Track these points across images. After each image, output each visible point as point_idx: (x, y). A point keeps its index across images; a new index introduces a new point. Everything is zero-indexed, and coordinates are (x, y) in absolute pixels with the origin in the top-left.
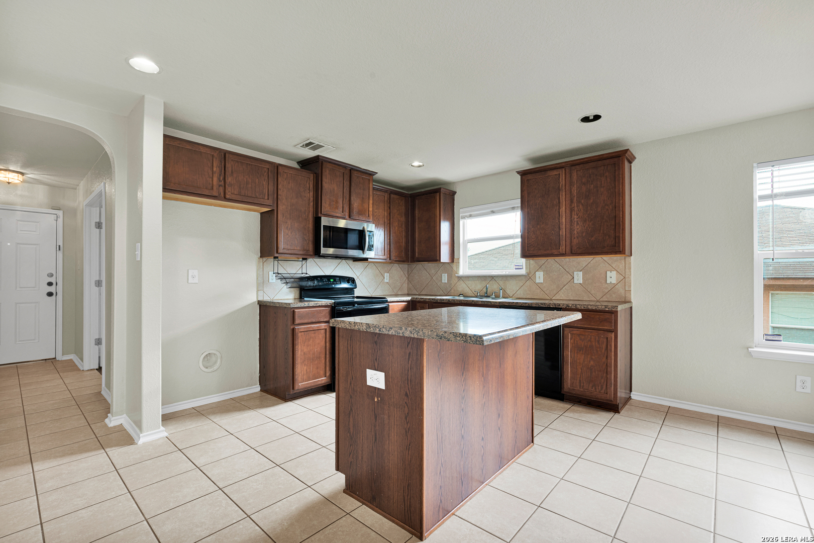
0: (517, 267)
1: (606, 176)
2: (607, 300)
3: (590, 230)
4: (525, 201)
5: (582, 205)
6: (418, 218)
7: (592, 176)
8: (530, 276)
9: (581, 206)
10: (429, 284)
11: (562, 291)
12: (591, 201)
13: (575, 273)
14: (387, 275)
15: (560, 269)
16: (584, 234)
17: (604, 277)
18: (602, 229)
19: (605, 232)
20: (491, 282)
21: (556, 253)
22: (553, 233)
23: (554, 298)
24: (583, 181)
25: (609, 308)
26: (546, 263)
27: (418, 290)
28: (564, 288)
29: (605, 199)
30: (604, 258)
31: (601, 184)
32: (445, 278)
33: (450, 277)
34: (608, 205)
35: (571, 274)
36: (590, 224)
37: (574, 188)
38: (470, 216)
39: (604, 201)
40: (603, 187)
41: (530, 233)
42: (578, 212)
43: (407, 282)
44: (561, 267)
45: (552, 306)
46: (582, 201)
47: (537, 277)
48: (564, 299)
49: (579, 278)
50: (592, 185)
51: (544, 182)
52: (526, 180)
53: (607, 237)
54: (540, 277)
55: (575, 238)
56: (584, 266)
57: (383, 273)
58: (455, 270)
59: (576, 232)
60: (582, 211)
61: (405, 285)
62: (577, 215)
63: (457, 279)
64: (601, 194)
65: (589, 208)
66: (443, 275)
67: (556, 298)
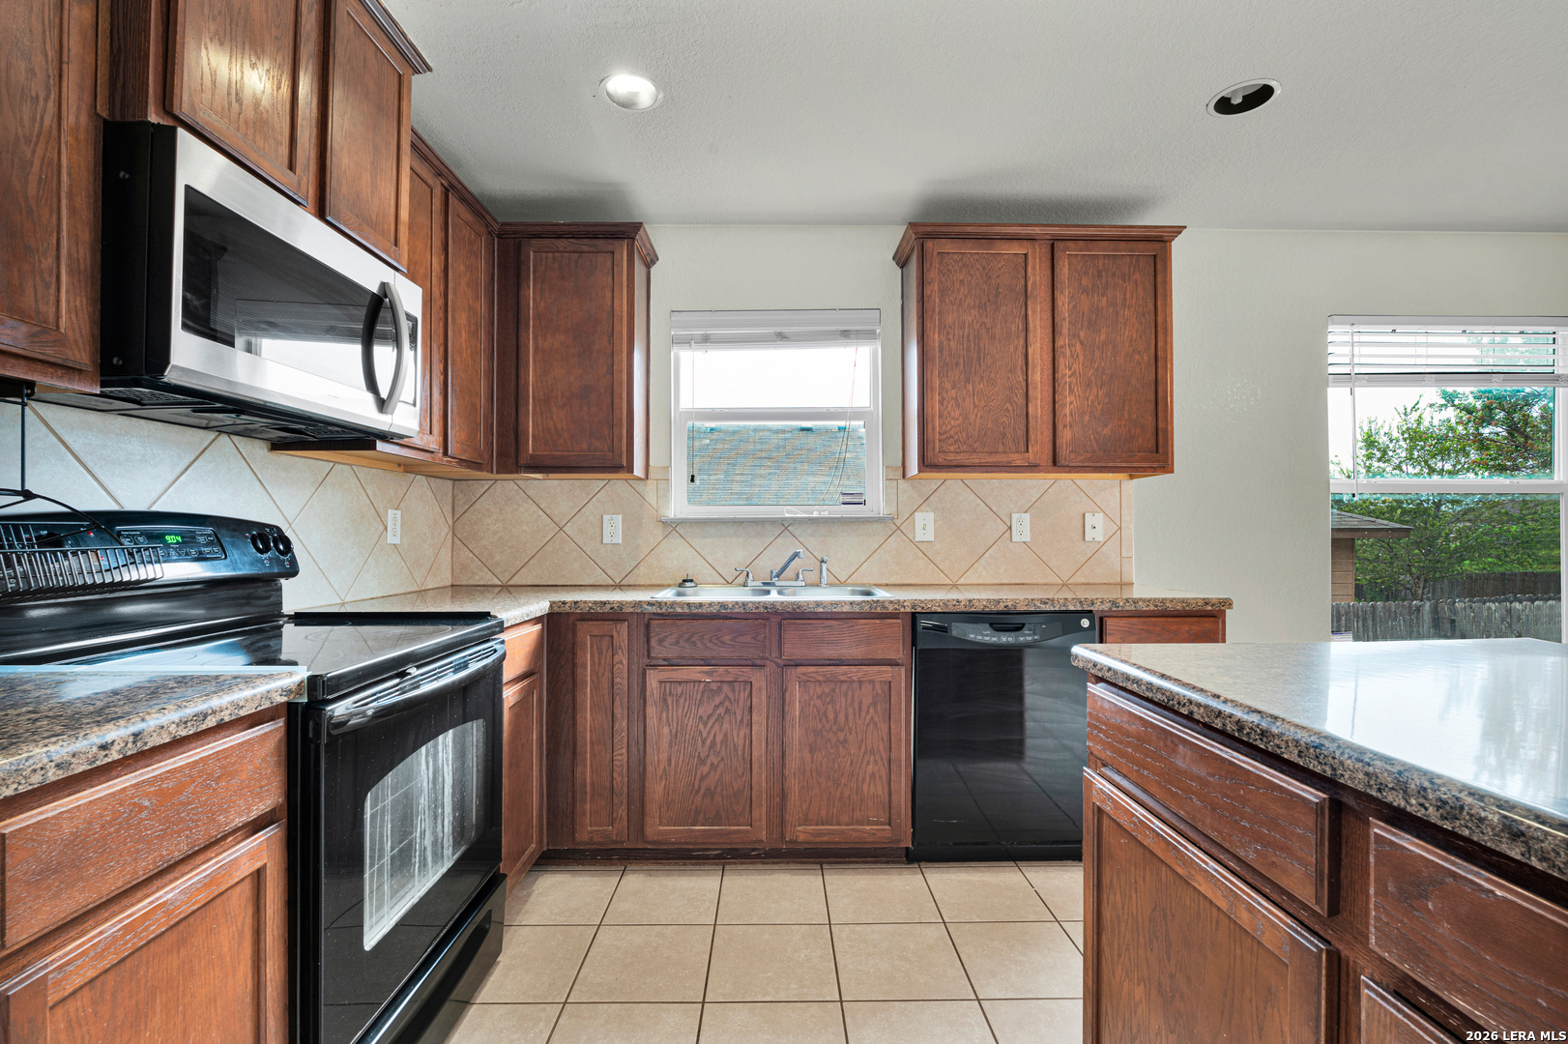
0: (848, 499)
1: (1136, 282)
2: (1083, 580)
3: (1099, 408)
4: (934, 311)
5: (1082, 343)
6: (538, 316)
7: (1104, 274)
8: (898, 522)
9: (1078, 345)
10: (549, 548)
11: (982, 561)
12: (1103, 337)
13: (1015, 516)
14: (393, 517)
15: (978, 505)
16: (1087, 418)
17: (1080, 526)
18: (1127, 408)
19: (1135, 416)
20: (779, 540)
21: (1018, 463)
22: (1010, 408)
23: (962, 581)
24: (1084, 282)
25: (1213, 605)
26: (941, 490)
27: (498, 571)
28: (987, 555)
29: (1134, 336)
30: (1077, 482)
31: (1125, 299)
32: (614, 529)
33: (632, 525)
34: (1139, 353)
35: (1006, 519)
36: (1101, 393)
37: (1062, 297)
38: (706, 340)
39: (1131, 341)
40: (1130, 307)
41: (945, 403)
42: (1072, 360)
43: (449, 544)
44: (979, 501)
45: (1072, 608)
46: (1082, 334)
47: (919, 525)
48: (988, 581)
49: (1023, 528)
50: (1105, 299)
51: (984, 268)
52: (935, 253)
53: (1138, 430)
54: (925, 525)
55: (1065, 426)
56: (1034, 500)
57: (381, 510)
58: (653, 502)
59: (1068, 412)
60: (1081, 358)
61: (445, 555)
62: (1070, 369)
63: (659, 533)
64: (1125, 324)
65: (1097, 354)
66: (606, 518)
67: (967, 582)
